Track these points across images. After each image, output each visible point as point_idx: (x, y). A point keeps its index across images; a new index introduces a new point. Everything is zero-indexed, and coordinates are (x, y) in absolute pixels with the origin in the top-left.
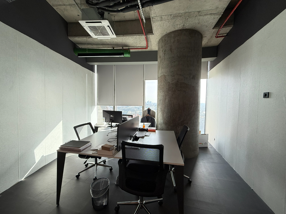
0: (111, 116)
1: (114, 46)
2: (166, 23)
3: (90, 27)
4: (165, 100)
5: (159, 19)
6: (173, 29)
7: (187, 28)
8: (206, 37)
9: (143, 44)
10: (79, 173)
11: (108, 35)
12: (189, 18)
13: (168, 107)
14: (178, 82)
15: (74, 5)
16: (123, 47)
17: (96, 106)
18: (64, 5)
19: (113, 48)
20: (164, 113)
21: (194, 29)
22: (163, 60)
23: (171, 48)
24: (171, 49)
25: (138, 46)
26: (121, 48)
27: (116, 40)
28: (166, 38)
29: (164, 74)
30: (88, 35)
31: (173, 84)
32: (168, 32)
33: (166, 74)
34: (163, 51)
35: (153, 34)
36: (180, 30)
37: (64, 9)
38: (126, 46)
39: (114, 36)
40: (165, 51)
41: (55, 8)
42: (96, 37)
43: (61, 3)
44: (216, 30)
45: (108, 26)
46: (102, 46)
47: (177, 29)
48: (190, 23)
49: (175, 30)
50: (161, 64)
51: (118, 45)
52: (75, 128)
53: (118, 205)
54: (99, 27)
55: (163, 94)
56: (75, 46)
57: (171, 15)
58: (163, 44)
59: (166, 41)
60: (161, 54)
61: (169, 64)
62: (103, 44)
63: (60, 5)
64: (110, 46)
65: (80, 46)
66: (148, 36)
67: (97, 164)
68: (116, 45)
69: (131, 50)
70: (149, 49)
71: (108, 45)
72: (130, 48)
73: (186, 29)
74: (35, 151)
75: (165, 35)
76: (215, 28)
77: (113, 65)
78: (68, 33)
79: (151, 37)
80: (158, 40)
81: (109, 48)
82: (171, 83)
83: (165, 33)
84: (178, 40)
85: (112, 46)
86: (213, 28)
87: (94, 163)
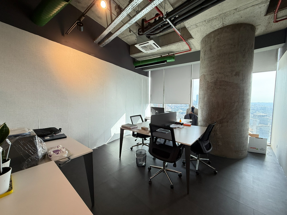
0: (157, 111)
1: (161, 54)
2: (203, 27)
3: (142, 47)
4: (204, 99)
5: (194, 27)
6: (212, 30)
7: (228, 24)
8: (260, 25)
9: (187, 47)
10: (132, 147)
11: (155, 49)
12: (226, 17)
13: (206, 105)
14: (217, 80)
15: (133, 34)
16: (169, 54)
17: (149, 104)
18: (127, 36)
19: (161, 56)
20: (203, 111)
21: (237, 23)
22: (203, 60)
23: (211, 48)
24: (210, 50)
25: (182, 50)
26: (168, 55)
27: (162, 50)
28: (206, 39)
29: (204, 73)
30: (141, 52)
31: (212, 83)
32: (208, 33)
33: (205, 74)
34: (204, 52)
35: (193, 38)
36: (221, 28)
37: (128, 38)
38: (171, 52)
39: (160, 48)
40: (205, 52)
41: (122, 39)
42: (147, 52)
43: (125, 36)
44: (271, 16)
45: (154, 44)
46: (152, 56)
47: (216, 28)
48: (230, 20)
49: (214, 30)
50: (202, 65)
51: (164, 53)
52: (131, 117)
53: (150, 167)
54: (148, 46)
55: (203, 93)
56: (134, 60)
57: (205, 21)
58: (203, 45)
59: (206, 42)
60: (202, 55)
61: (209, 64)
62: (153, 55)
63: (125, 37)
64: (158, 55)
65: (138, 59)
66: (189, 41)
67: (143, 144)
68: (163, 53)
69: (176, 55)
70: (193, 51)
71: (157, 54)
72: (174, 53)
73: (227, 26)
74: (111, 129)
75: (205, 36)
76: (268, 14)
77: (163, 69)
78: (130, 53)
79: (191, 41)
80: (200, 41)
81: (158, 57)
82: (210, 81)
83: (205, 35)
84: (218, 38)
85: (160, 55)
86: (266, 15)
87: (142, 143)
